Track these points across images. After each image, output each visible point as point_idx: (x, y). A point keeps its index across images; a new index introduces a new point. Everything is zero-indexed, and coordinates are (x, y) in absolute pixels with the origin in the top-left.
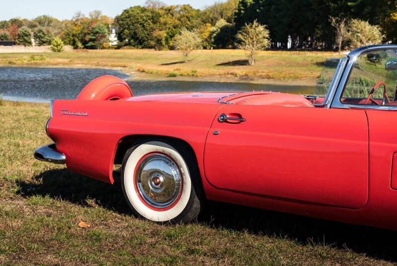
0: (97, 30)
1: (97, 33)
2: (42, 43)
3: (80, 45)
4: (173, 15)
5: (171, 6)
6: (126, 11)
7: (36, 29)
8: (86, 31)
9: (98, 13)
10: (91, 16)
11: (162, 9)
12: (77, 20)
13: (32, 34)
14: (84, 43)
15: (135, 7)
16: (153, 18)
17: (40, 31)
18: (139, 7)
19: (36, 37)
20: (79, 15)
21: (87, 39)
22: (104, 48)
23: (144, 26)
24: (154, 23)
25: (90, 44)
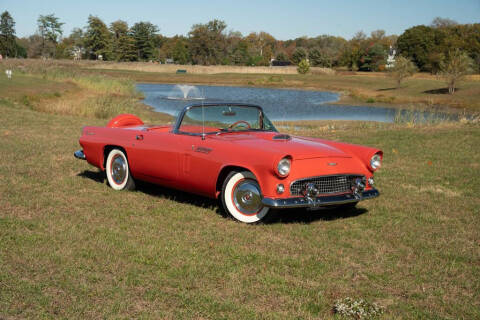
0: (373, 51)
1: (374, 54)
2: (316, 64)
3: (355, 66)
4: (460, 35)
5: (459, 26)
6: (408, 31)
7: (312, 49)
8: (362, 52)
9: (382, 33)
10: (373, 35)
11: (448, 28)
12: (358, 41)
13: (307, 54)
14: (360, 64)
15: (419, 27)
16: (436, 39)
17: (316, 51)
18: (423, 27)
19: (311, 57)
20: (360, 34)
21: (363, 61)
22: (379, 70)
23: (425, 48)
24: (437, 44)
25: (366, 65)
